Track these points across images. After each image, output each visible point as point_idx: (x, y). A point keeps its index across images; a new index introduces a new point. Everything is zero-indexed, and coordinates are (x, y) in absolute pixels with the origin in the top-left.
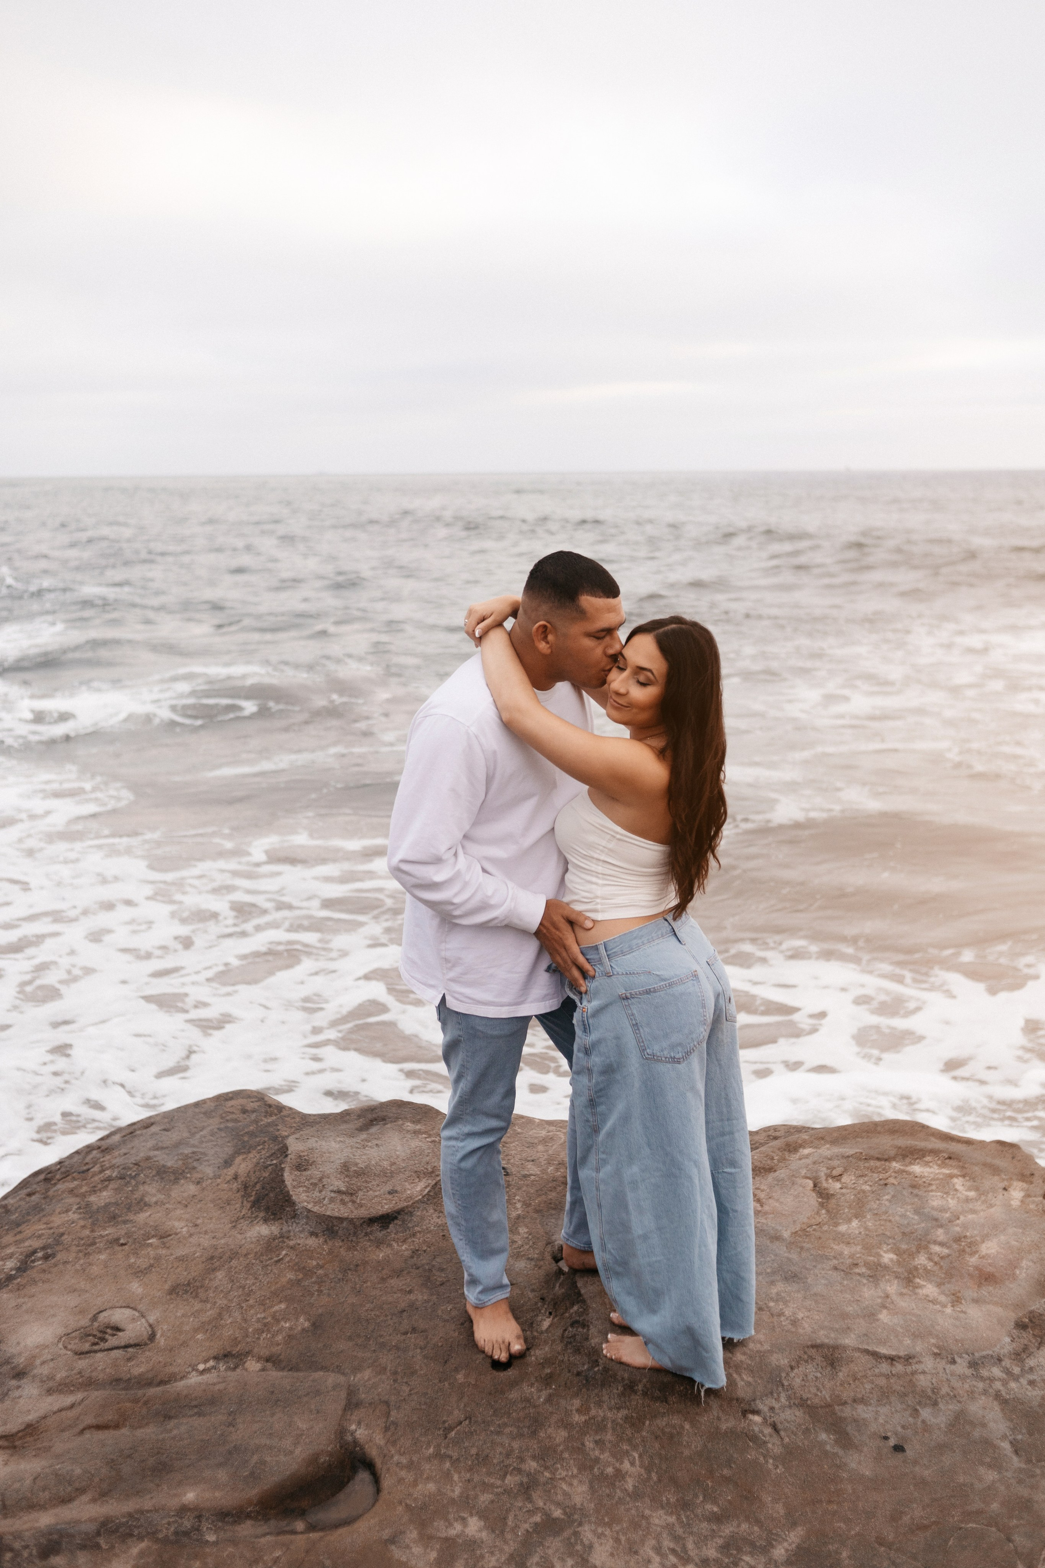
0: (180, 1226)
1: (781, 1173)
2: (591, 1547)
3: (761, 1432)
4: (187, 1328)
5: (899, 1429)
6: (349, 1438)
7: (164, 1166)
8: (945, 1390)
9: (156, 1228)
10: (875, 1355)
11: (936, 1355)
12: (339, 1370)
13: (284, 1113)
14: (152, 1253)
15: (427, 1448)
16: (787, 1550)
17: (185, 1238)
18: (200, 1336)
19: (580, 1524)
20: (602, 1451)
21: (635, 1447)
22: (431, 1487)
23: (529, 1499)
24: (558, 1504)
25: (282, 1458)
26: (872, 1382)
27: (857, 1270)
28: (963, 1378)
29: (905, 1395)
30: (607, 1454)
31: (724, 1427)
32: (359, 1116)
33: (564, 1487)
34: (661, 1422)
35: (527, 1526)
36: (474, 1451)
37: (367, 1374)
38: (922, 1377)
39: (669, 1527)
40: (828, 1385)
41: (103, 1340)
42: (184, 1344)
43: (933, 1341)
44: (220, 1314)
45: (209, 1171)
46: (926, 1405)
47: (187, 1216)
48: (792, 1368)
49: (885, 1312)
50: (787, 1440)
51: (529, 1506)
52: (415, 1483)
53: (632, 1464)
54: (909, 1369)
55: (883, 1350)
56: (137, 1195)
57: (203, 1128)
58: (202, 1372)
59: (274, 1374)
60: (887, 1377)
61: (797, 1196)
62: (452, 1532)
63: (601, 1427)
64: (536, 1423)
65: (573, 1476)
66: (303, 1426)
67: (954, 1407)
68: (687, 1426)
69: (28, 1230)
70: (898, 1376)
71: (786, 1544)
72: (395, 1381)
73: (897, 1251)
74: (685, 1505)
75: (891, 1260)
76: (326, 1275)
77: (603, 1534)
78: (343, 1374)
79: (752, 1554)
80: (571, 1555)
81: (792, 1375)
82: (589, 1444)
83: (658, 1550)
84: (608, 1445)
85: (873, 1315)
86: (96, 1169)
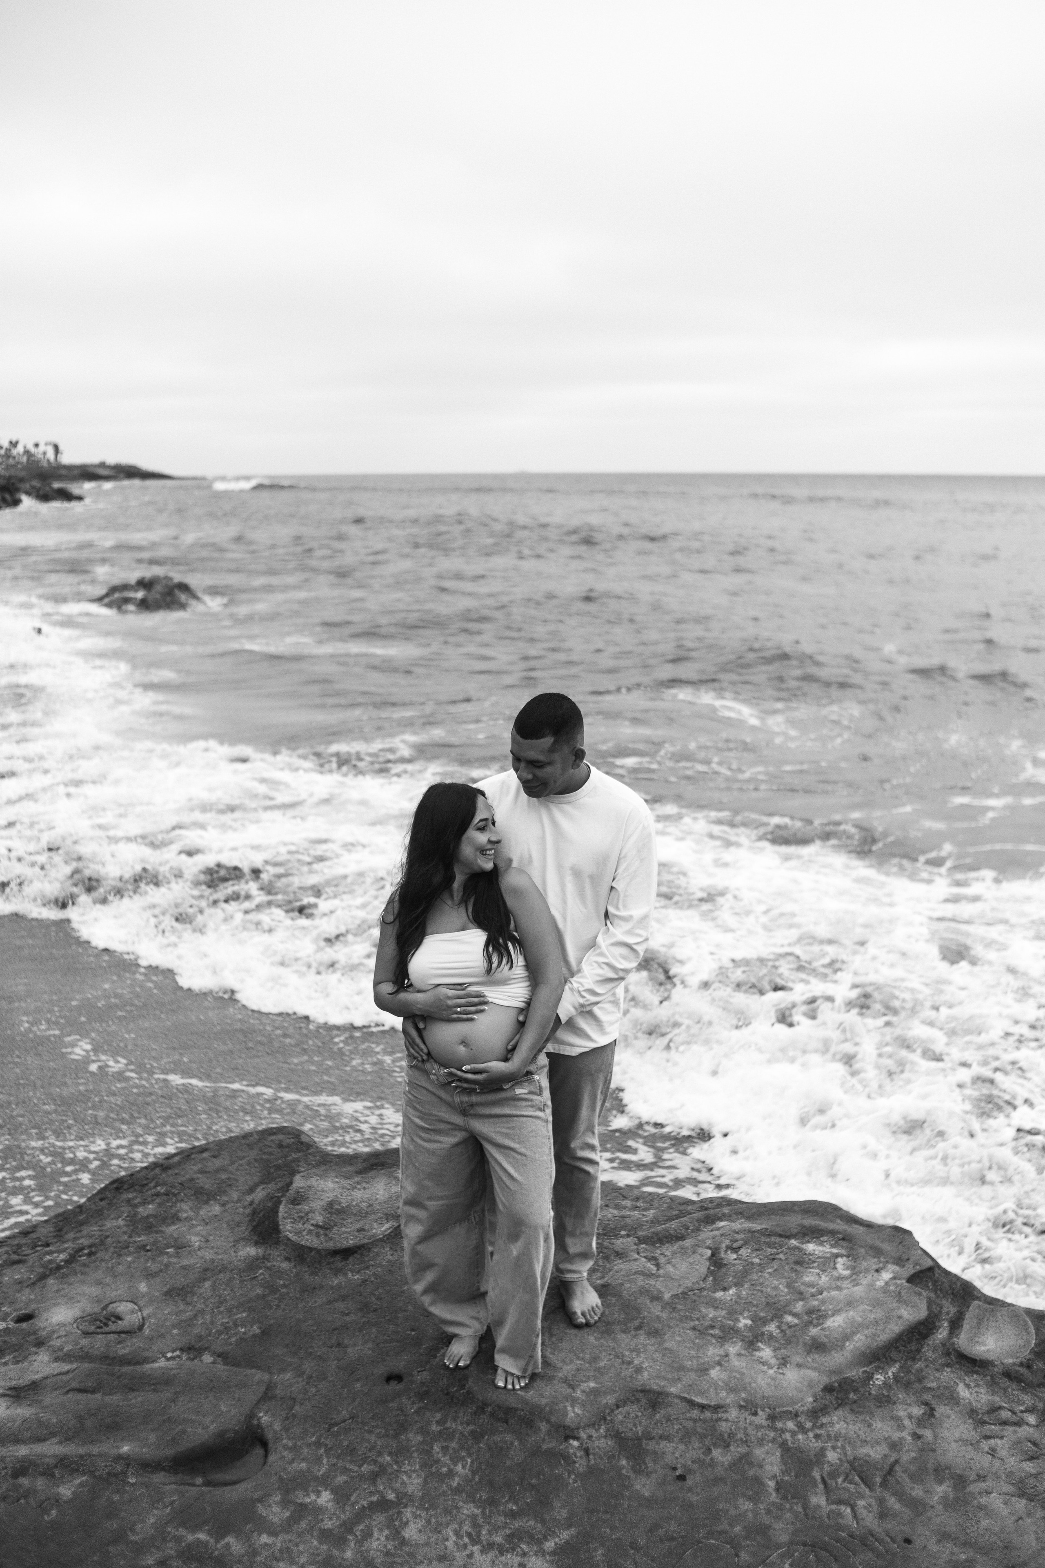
0: (196, 1241)
1: (688, 1243)
2: (407, 1523)
3: (575, 1454)
4: (168, 1324)
5: (690, 1463)
6: (255, 1422)
7: (202, 1188)
8: (740, 1435)
9: (176, 1240)
10: (691, 1403)
11: (741, 1407)
12: (269, 1370)
13: (311, 1150)
14: (165, 1259)
15: (313, 1435)
16: (556, 1544)
17: (195, 1251)
18: (175, 1331)
19: (406, 1506)
20: (445, 1454)
21: (470, 1455)
22: (304, 1465)
23: (374, 1484)
24: (394, 1490)
25: (200, 1431)
26: (681, 1424)
27: (712, 1332)
28: (758, 1427)
29: (705, 1437)
30: (447, 1458)
31: (545, 1447)
32: (365, 1160)
33: (405, 1478)
34: (497, 1438)
35: (365, 1503)
36: (346, 1443)
37: (288, 1375)
38: (724, 1424)
39: (474, 1517)
40: (644, 1422)
41: (106, 1325)
42: (162, 1336)
43: (743, 1395)
44: (195, 1316)
45: (235, 1195)
46: (719, 1446)
47: (204, 1233)
48: (618, 1407)
49: (718, 1368)
50: (592, 1462)
51: (372, 1488)
52: (292, 1461)
53: (464, 1467)
54: (715, 1416)
55: (698, 1400)
56: (173, 1211)
57: (243, 1158)
58: (168, 1359)
59: (220, 1367)
60: (695, 1421)
61: (691, 1264)
62: (307, 1500)
63: (450, 1437)
64: (403, 1427)
65: (414, 1471)
66: (224, 1408)
67: (742, 1450)
68: (516, 1443)
69: (86, 1230)
70: (705, 1421)
71: (557, 1540)
72: (308, 1383)
73: (754, 1319)
74: (492, 1502)
75: (746, 1325)
76: (288, 1293)
77: (420, 1516)
78: (271, 1373)
79: (528, 1544)
80: (388, 1527)
81: (616, 1412)
82: (436, 1448)
83: (457, 1533)
84: (451, 1451)
85: (706, 1370)
86: (152, 1185)
